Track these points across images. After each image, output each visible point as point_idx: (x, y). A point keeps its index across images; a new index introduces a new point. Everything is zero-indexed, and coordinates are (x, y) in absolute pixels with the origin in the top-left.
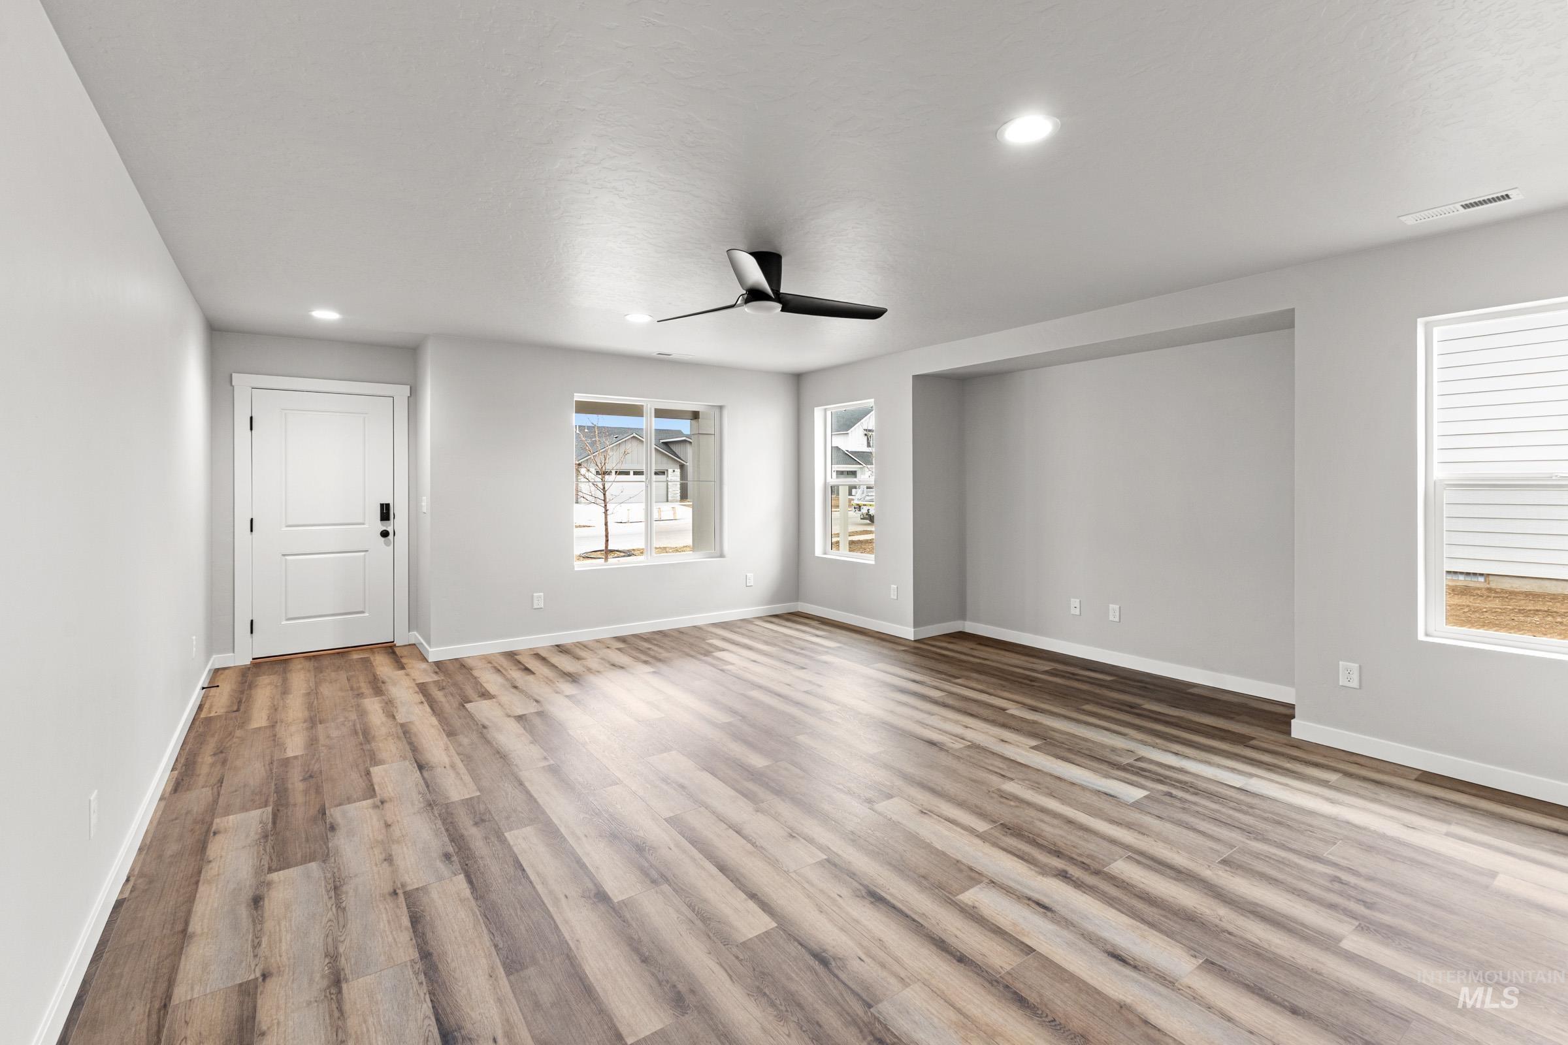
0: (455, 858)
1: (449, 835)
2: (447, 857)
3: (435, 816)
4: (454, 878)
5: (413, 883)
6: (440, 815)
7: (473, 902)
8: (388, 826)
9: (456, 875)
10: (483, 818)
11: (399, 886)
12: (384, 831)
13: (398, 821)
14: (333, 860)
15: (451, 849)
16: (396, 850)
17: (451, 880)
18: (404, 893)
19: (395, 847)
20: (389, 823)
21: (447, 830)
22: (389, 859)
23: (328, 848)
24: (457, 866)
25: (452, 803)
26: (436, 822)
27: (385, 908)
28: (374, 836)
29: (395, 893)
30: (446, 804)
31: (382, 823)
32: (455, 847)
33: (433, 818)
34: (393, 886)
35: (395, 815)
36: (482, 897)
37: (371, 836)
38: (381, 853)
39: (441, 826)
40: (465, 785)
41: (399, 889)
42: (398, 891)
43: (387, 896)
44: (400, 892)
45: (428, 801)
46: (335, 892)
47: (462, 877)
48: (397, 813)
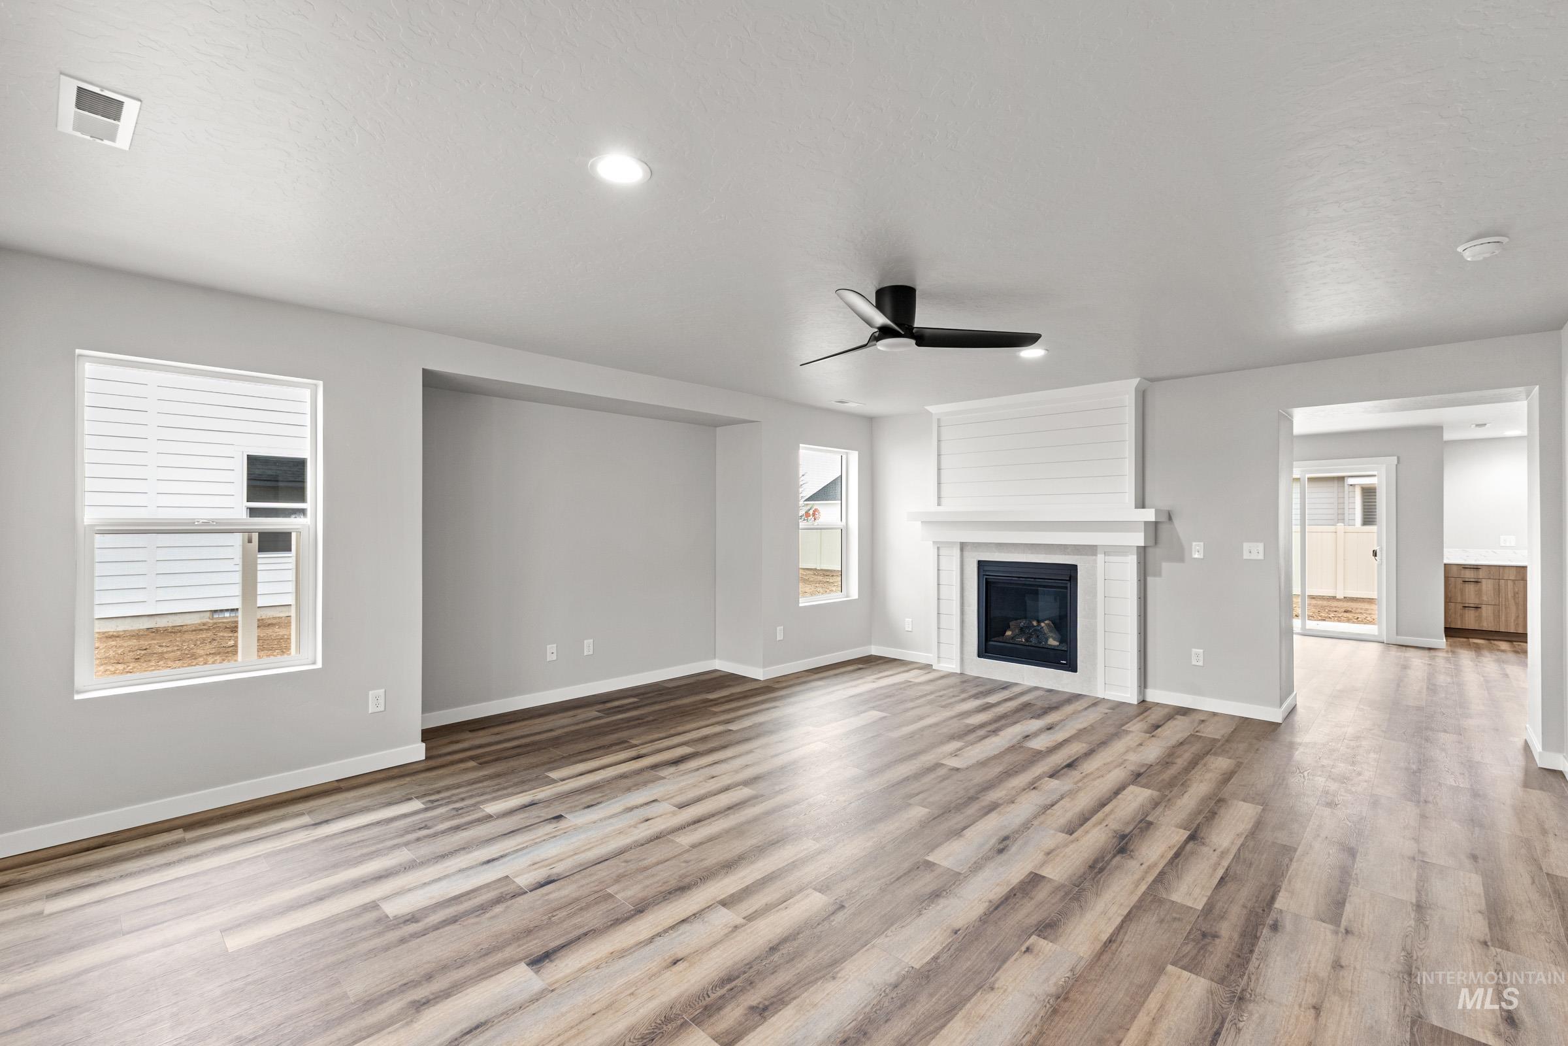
0: (1270, 921)
1: (1253, 945)
2: (1275, 927)
3: (1249, 978)
4: (1285, 909)
5: (1325, 928)
6: (1242, 976)
7: (1284, 886)
8: (1317, 1009)
9: (1281, 910)
10: (1201, 937)
11: (1340, 935)
12: (1326, 1005)
13: (1300, 1006)
14: (1408, 1011)
15: (1266, 931)
16: (1324, 971)
17: (1288, 909)
18: (1339, 926)
19: (1323, 974)
20: (1313, 1011)
21: (1252, 952)
22: (1337, 965)
23: (1412, 1035)
24: (1273, 915)
25: (1212, 980)
26: (1254, 970)
27: (1362, 926)
28: (1343, 1007)
29: (1347, 932)
30: (1222, 983)
31: (1322, 1020)
32: (1259, 930)
33: (1253, 978)
34: (1346, 938)
35: (1297, 1018)
36: (1274, 885)
37: (1346, 1011)
38: (1343, 977)
39: (1254, 959)
40: (1167, 996)
41: (1342, 932)
42: (1344, 931)
43: (1357, 933)
44: (1342, 929)
45: (1238, 1007)
46: (1411, 971)
47: (1277, 905)
48: (1293, 1020)
